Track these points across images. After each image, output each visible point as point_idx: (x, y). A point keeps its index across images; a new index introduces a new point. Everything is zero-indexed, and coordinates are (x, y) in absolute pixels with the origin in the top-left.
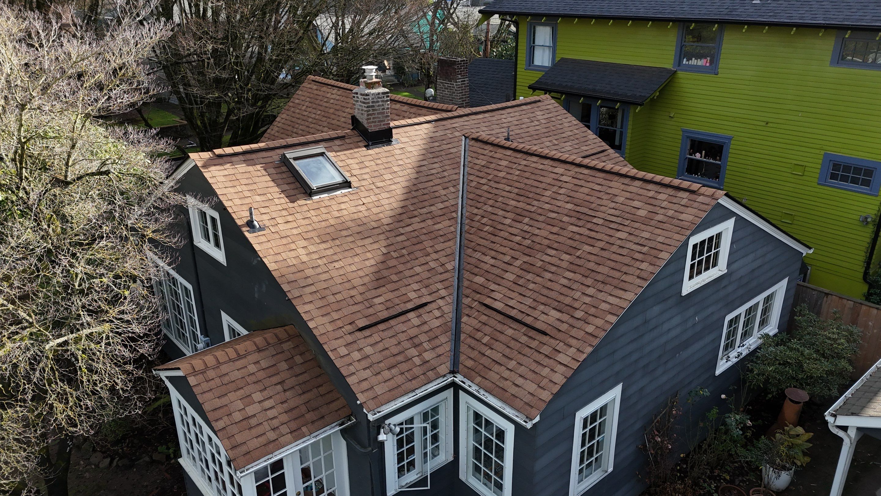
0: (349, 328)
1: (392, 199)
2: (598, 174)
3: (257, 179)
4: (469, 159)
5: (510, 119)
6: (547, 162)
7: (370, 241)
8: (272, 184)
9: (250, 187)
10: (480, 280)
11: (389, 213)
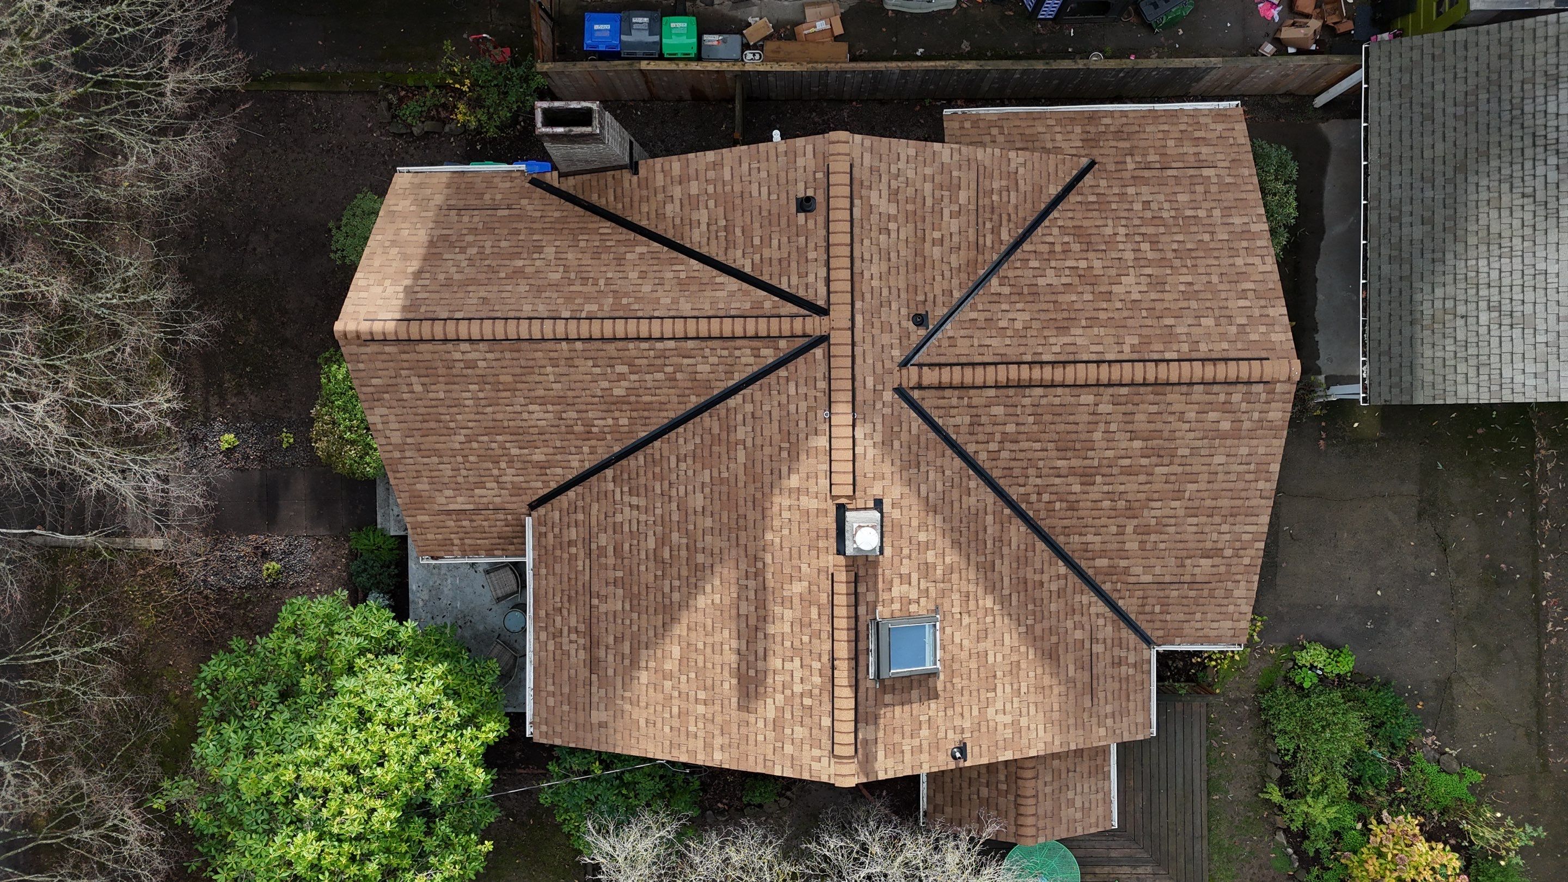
0: (1086, 715)
1: (964, 573)
2: (1142, 389)
3: (897, 722)
4: (940, 422)
5: (875, 269)
6: (1059, 391)
7: (1007, 636)
8: (907, 708)
9: (908, 734)
10: (1102, 562)
11: (980, 591)
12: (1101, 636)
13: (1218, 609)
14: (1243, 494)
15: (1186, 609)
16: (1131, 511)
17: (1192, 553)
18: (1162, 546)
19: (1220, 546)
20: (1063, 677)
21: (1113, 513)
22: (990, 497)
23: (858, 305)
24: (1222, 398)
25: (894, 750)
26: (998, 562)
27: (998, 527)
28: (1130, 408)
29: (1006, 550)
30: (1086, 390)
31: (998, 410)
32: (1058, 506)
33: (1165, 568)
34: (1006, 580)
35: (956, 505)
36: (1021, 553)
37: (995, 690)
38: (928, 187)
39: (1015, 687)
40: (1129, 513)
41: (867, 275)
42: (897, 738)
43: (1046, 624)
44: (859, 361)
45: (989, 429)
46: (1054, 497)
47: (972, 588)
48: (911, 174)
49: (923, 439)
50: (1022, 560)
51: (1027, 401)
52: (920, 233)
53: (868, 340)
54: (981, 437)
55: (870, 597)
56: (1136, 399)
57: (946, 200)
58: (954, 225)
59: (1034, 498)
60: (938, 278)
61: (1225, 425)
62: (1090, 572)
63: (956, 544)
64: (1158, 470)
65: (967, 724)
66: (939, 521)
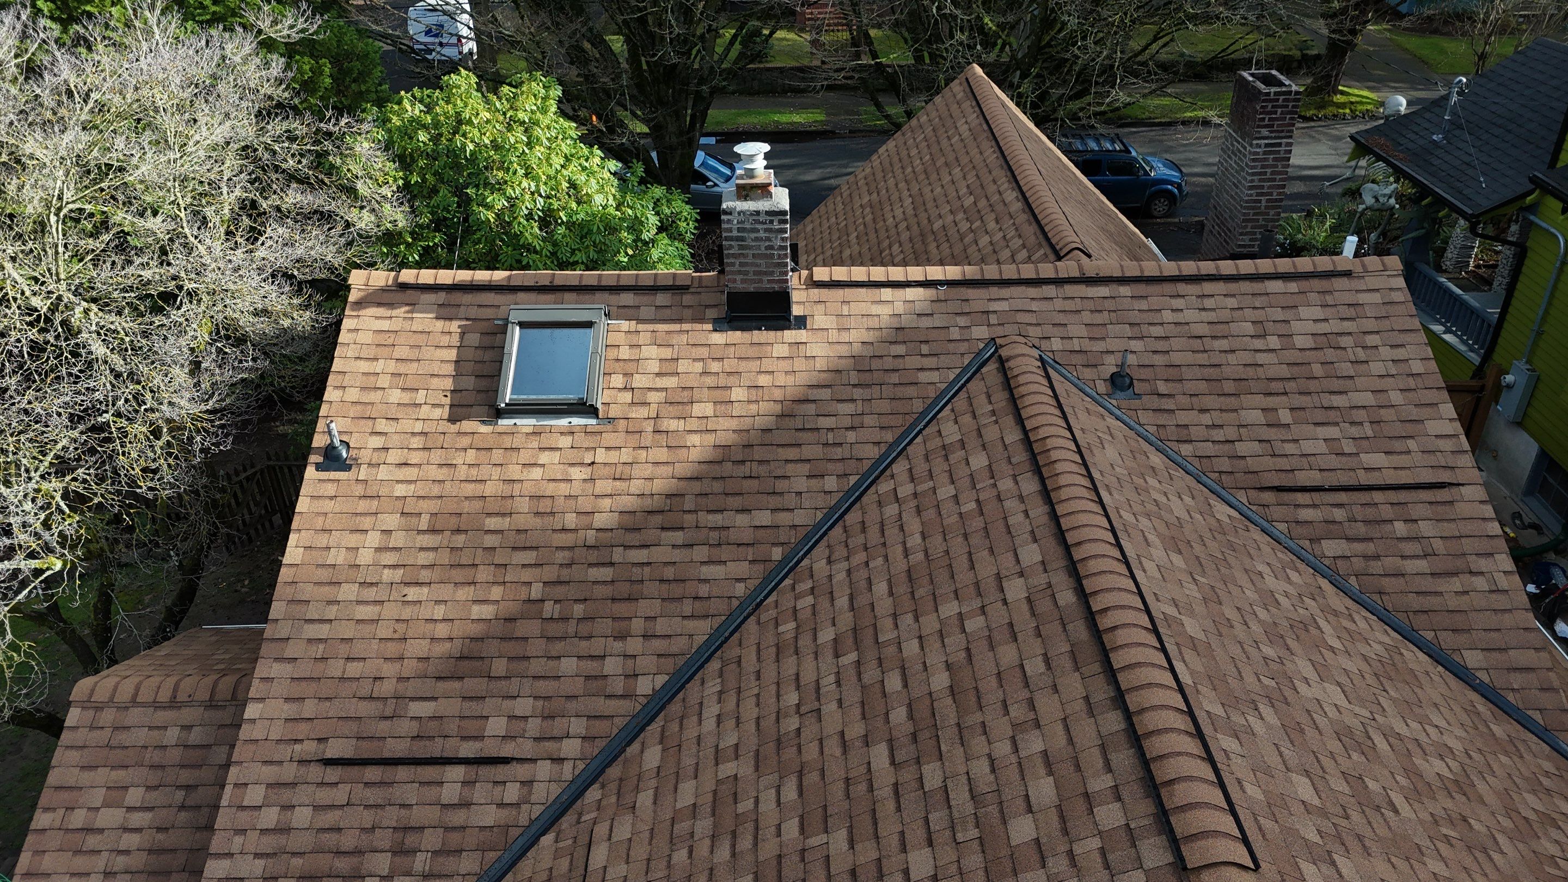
3: (428, 351)
10: (651, 762)
11: (628, 502)
16: (772, 751)
18: (680, 855)
20: (411, 688)
21: (769, 721)
23: (1125, 290)
24: (1101, 784)
25: (383, 346)
26: (678, 537)
27: (747, 536)
29: (701, 553)
34: (640, 555)
35: (792, 453)
36: (690, 588)
37: (433, 531)
38: (1368, 399)
39: (425, 575)
40: (769, 749)
41: (1178, 303)
42: (402, 352)
43: (536, 647)
44: (1032, 292)
47: (636, 486)
48: (1377, 368)
49: (911, 391)
50: (677, 590)
52: (1276, 386)
53: (1069, 305)
55: (645, 312)
57: (1354, 431)
60: (1206, 419)
62: (632, 751)
65: (383, 473)
66: (769, 422)
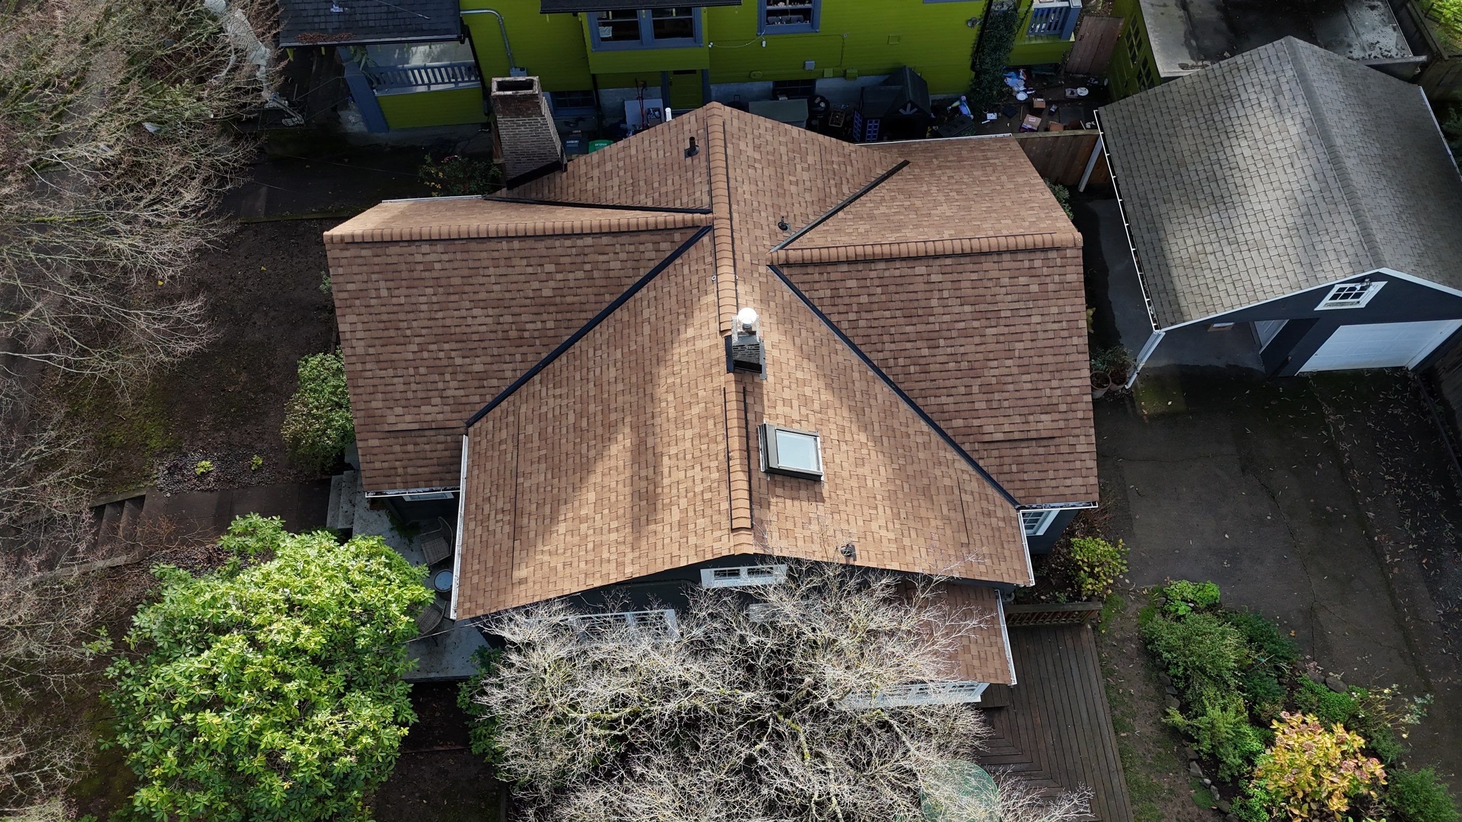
0: (964, 550)
1: (838, 411)
2: (963, 260)
3: (788, 512)
4: (807, 295)
5: (746, 187)
6: (898, 264)
7: (882, 469)
8: (796, 503)
9: (799, 524)
10: (958, 423)
11: (854, 428)
12: (968, 489)
13: (1067, 466)
14: (1063, 350)
15: (1039, 467)
16: (974, 371)
17: (1033, 409)
18: (1006, 404)
19: (1055, 401)
20: (938, 513)
21: (959, 374)
22: (855, 359)
23: (734, 207)
24: (1027, 264)
25: (786, 534)
26: (867, 409)
27: (864, 383)
28: (955, 277)
29: (873, 402)
30: (918, 262)
31: (852, 283)
32: (912, 369)
33: (1011, 426)
34: (876, 425)
35: (827, 359)
36: (887, 407)
37: (876, 508)
38: (783, 149)
39: (895, 511)
40: (972, 373)
41: (740, 190)
42: (790, 525)
43: (916, 467)
44: (737, 242)
45: (847, 300)
46: (908, 361)
47: (847, 423)
48: (769, 138)
49: (794, 305)
50: (888, 413)
51: (873, 274)
52: (779, 175)
53: (744, 230)
54: (842, 309)
55: (758, 408)
56: (960, 269)
57: (798, 160)
58: (806, 176)
59: (891, 362)
60: (796, 205)
61: (1034, 288)
62: (950, 433)
63: (828, 386)
64: (990, 331)
65: (854, 530)
66: (813, 366)
